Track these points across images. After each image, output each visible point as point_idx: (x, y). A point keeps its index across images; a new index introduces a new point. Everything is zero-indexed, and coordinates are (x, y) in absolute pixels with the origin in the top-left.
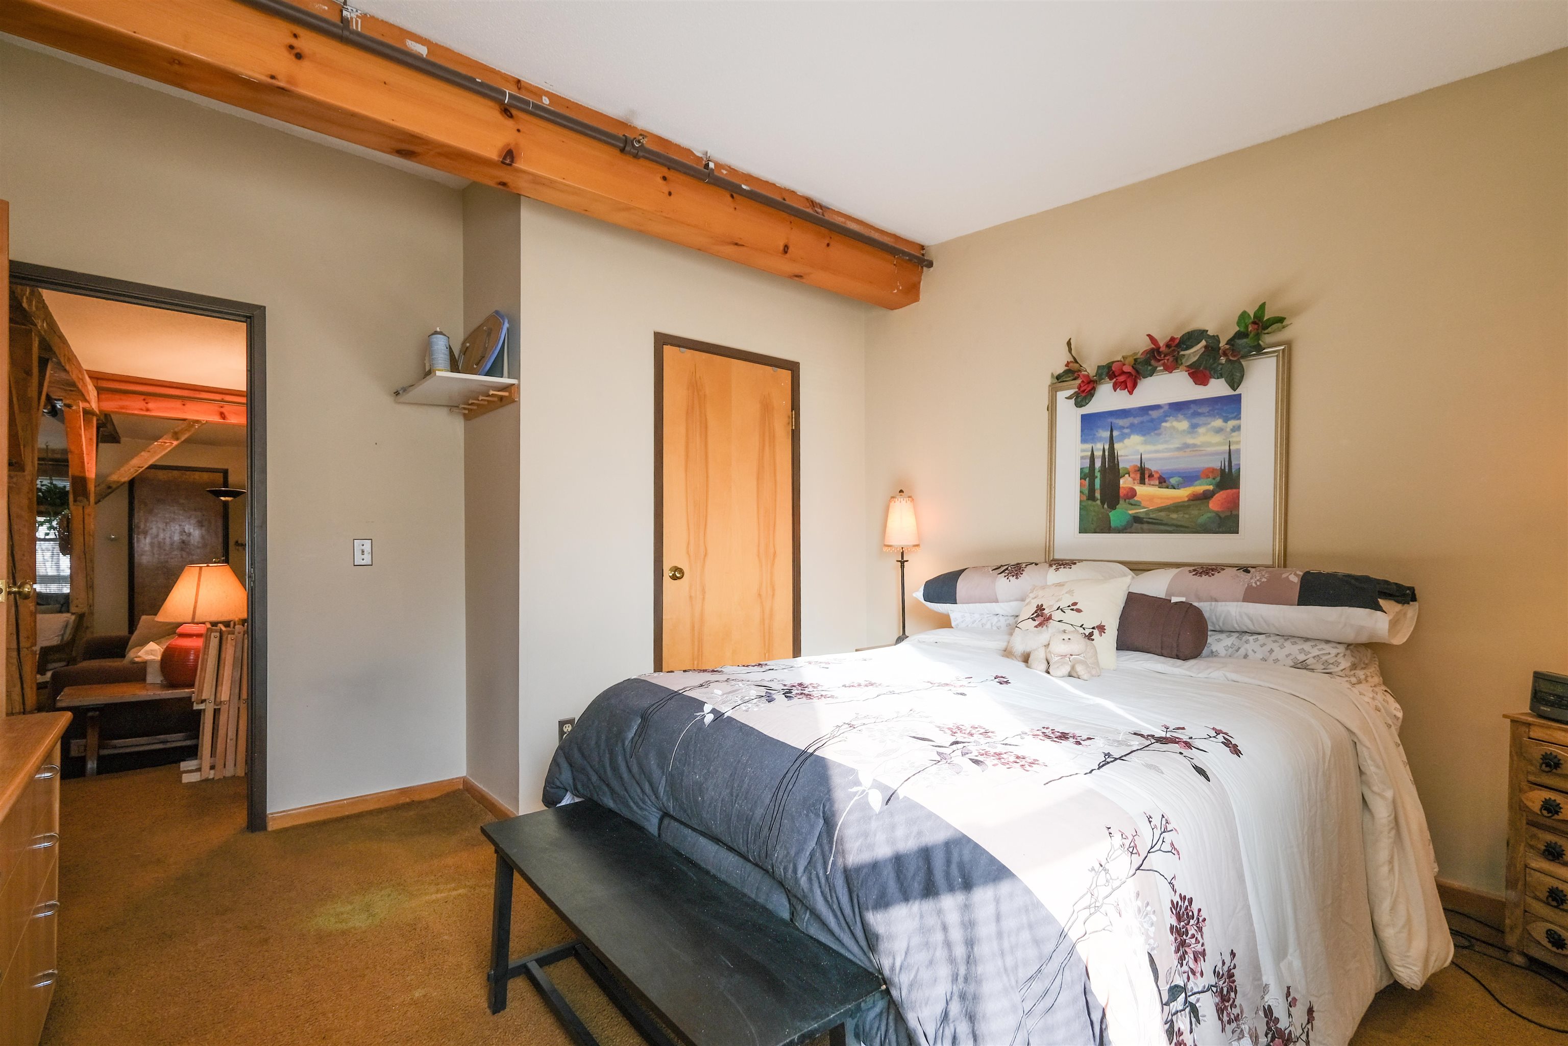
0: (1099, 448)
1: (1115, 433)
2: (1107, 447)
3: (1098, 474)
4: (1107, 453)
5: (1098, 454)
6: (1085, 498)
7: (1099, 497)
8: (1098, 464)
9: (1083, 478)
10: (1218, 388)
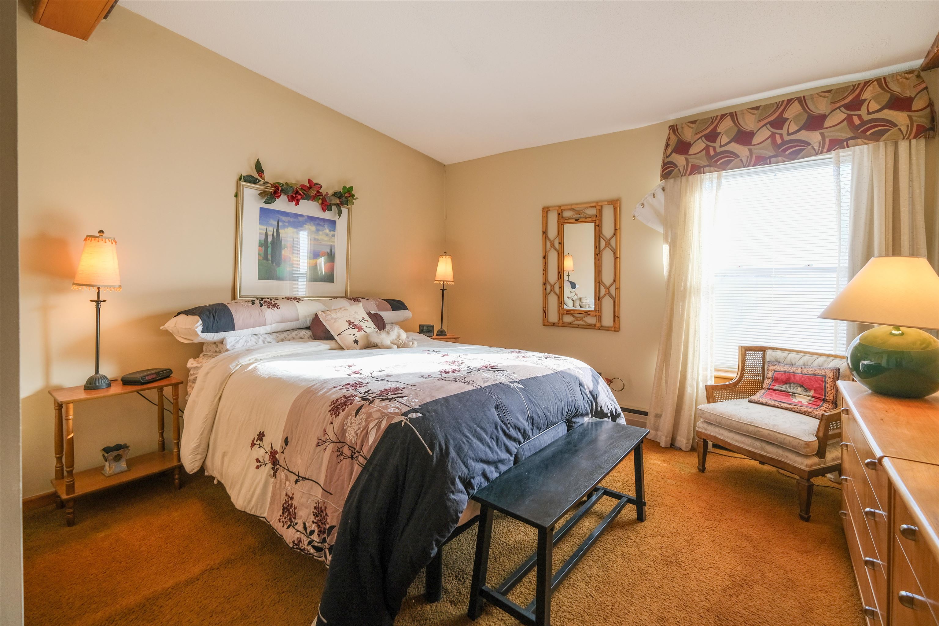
0: (271, 230)
1: (280, 224)
2: (275, 230)
3: (269, 245)
4: (275, 234)
5: (270, 233)
6: (262, 258)
7: (270, 259)
8: (270, 239)
9: (261, 245)
10: (327, 215)
